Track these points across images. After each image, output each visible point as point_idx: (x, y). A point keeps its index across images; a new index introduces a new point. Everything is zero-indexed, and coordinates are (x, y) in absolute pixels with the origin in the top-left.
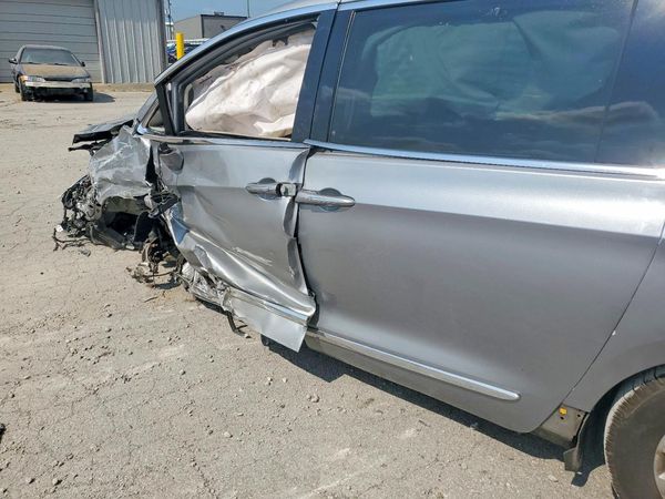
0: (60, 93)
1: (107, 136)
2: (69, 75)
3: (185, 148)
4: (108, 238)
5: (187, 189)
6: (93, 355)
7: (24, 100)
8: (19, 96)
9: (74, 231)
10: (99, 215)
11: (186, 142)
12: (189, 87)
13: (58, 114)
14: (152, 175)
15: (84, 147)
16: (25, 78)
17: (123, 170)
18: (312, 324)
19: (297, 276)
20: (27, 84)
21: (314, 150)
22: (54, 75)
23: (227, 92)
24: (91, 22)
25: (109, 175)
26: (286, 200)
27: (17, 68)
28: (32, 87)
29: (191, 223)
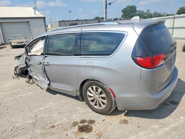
0: (20, 46)
1: (20, 57)
2: (23, 42)
3: (30, 58)
4: (23, 76)
5: (31, 65)
6: (16, 94)
7: (12, 48)
8: (11, 47)
9: (17, 75)
10: (20, 71)
11: (30, 57)
12: (31, 47)
13: (19, 51)
14: (26, 63)
15: (17, 59)
16: (12, 43)
17: (22, 62)
18: (49, 85)
19: (45, 76)
20: (13, 45)
21: (46, 57)
22: (19, 42)
23: (36, 48)
24: (28, 28)
25: (20, 63)
26: (42, 65)
27: (10, 41)
28: (14, 45)
29: (32, 70)
